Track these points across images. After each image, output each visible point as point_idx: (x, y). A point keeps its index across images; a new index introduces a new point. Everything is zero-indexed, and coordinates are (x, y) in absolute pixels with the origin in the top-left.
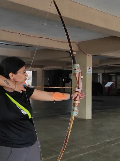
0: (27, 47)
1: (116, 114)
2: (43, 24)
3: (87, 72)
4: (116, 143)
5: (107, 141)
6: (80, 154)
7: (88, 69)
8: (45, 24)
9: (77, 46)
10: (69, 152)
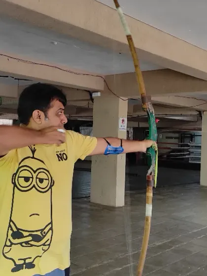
0: (18, 79)
1: (162, 197)
2: (53, 43)
3: (120, 127)
4: (173, 248)
5: (157, 244)
6: (117, 267)
7: (122, 122)
8: (56, 43)
9: (103, 82)
10: (97, 265)
